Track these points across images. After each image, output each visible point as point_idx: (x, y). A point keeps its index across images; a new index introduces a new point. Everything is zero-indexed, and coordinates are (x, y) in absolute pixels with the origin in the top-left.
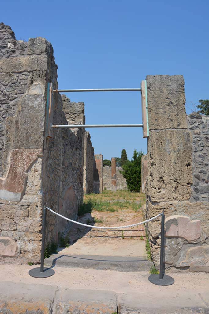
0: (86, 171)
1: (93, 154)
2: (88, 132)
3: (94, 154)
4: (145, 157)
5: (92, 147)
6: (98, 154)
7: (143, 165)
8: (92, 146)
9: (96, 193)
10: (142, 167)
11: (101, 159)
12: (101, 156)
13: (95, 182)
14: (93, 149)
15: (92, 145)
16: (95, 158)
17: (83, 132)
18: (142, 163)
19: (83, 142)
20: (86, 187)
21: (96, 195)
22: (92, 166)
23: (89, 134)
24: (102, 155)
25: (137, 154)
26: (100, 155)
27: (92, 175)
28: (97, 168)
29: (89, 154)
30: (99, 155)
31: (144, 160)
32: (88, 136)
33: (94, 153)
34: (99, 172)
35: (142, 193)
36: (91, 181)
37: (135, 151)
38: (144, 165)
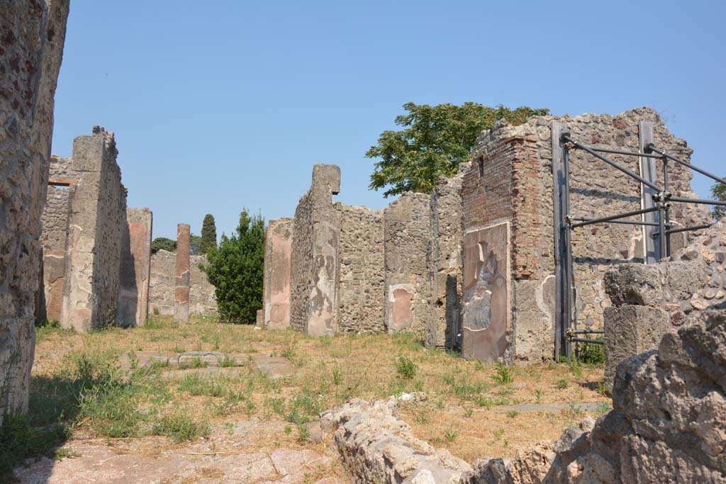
0: (95, 254)
1: (122, 207)
2: (110, 133)
3: (126, 206)
4: (277, 225)
5: (122, 186)
6: (140, 207)
7: (271, 249)
8: (123, 182)
9: (125, 327)
10: (268, 253)
11: (146, 224)
12: (150, 215)
13: (124, 292)
14: (123, 192)
15: (120, 179)
16: (128, 220)
17: (51, 33)
18: (268, 243)
19: (44, 79)
20: (91, 306)
21: (126, 331)
22: (119, 242)
23: (113, 140)
24: (152, 213)
25: (249, 222)
26: (146, 211)
27: (115, 270)
28: (132, 250)
29: (108, 204)
30: (141, 212)
31: (273, 234)
32: (107, 146)
33: (127, 204)
34: (136, 263)
35: (264, 327)
36: (110, 289)
37: (244, 214)
38: (274, 248)
